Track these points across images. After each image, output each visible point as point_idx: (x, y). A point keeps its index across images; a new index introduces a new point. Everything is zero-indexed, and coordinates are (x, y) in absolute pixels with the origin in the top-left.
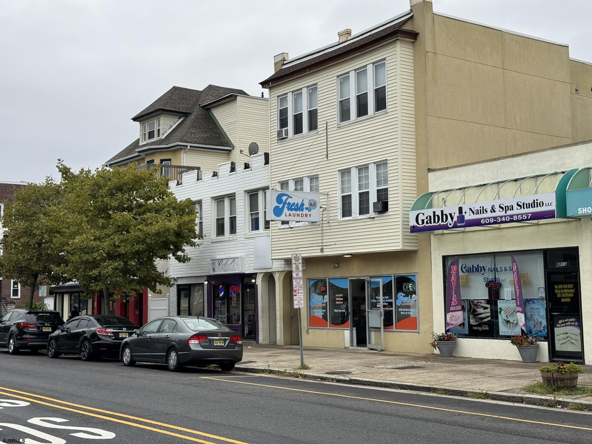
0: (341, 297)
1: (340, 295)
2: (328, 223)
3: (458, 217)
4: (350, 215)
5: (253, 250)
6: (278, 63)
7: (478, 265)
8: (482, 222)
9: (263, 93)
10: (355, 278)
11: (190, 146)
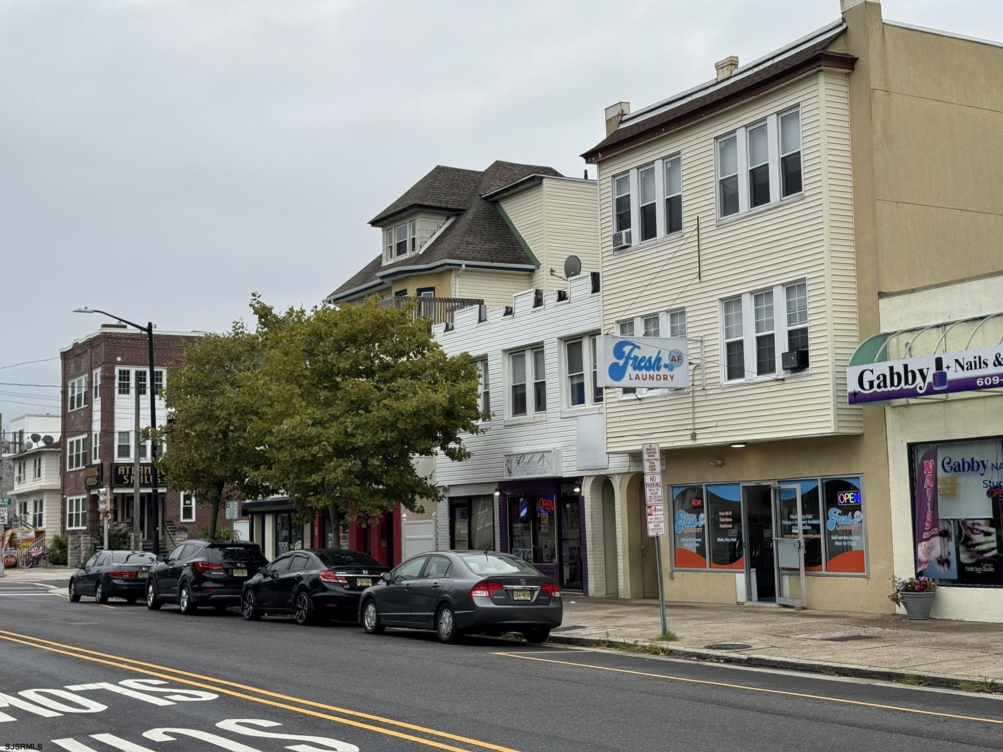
0: (729, 517)
1: (727, 513)
2: (704, 389)
3: (934, 375)
4: (742, 375)
5: (575, 438)
6: (613, 119)
7: (972, 459)
8: (979, 382)
9: (586, 172)
10: (754, 484)
11: (466, 266)
